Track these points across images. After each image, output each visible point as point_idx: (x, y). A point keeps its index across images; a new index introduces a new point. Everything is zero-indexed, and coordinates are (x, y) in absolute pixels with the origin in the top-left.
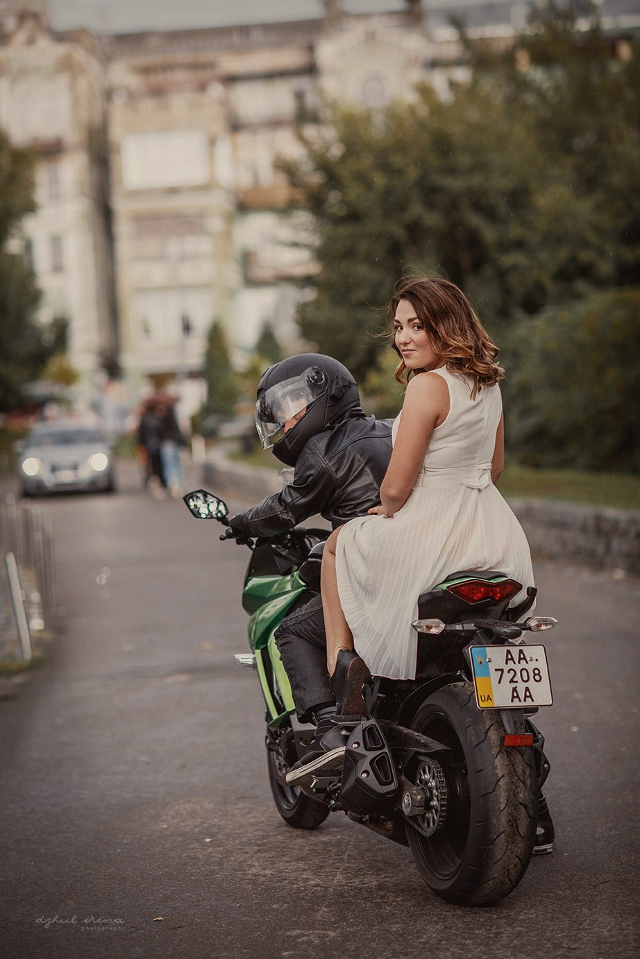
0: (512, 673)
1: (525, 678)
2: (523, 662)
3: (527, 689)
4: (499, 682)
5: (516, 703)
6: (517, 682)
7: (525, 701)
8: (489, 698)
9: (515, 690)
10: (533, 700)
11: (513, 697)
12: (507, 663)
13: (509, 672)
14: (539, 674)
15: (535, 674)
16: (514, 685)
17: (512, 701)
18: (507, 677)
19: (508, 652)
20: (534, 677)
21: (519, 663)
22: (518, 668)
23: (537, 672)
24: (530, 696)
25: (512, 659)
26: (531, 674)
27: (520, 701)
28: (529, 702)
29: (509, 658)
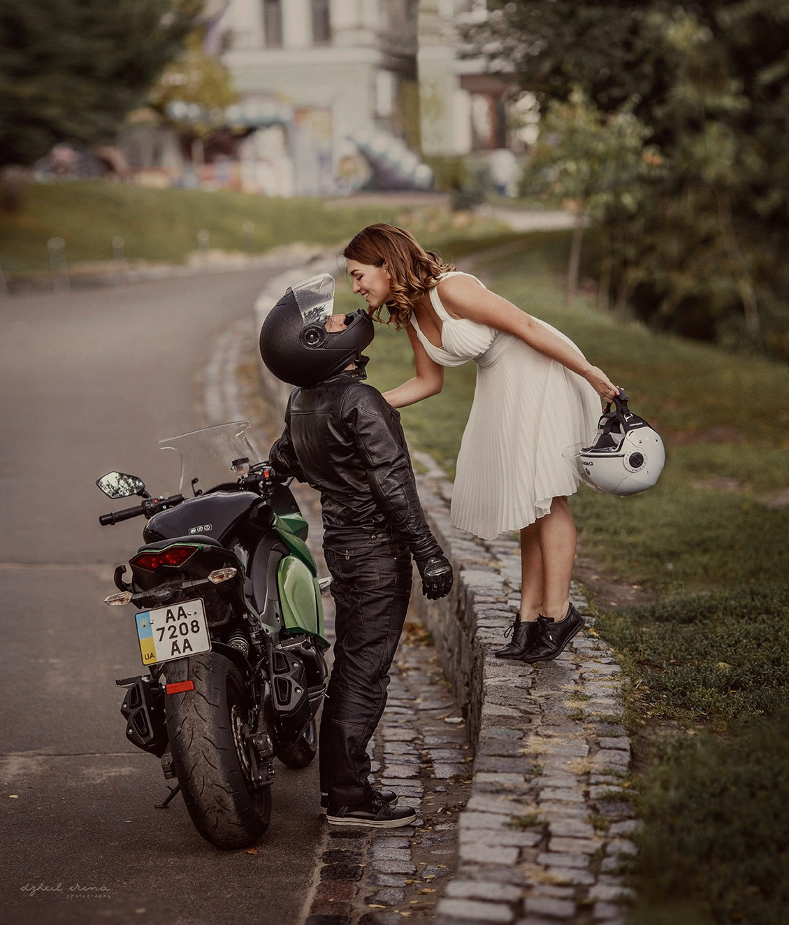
0: (172, 629)
1: (184, 632)
2: (182, 618)
3: (186, 641)
4: (161, 640)
5: (176, 655)
6: (176, 636)
7: (184, 651)
8: (152, 655)
9: (175, 643)
10: (191, 650)
11: (173, 650)
12: (167, 622)
13: (169, 629)
14: (197, 626)
15: (193, 627)
16: (174, 640)
17: (173, 654)
18: (168, 633)
19: (169, 611)
20: (192, 629)
21: (179, 619)
22: (177, 624)
23: (195, 624)
24: (189, 646)
25: (172, 617)
26: (190, 627)
27: (180, 652)
28: (188, 652)
29: (170, 616)
